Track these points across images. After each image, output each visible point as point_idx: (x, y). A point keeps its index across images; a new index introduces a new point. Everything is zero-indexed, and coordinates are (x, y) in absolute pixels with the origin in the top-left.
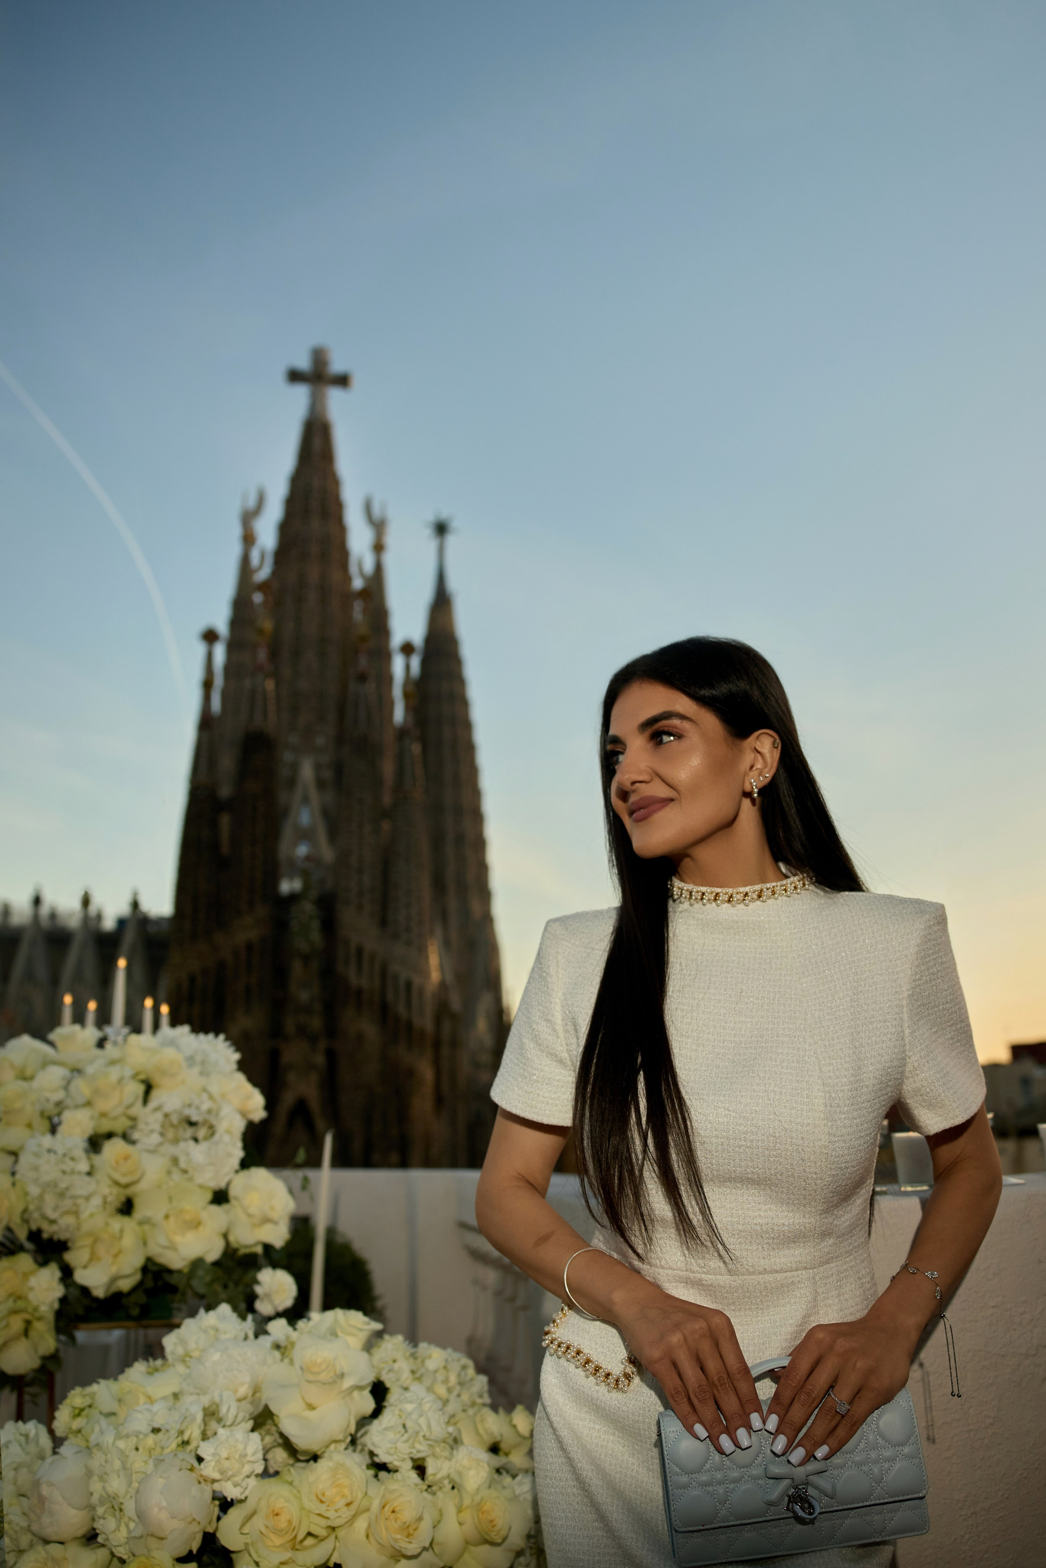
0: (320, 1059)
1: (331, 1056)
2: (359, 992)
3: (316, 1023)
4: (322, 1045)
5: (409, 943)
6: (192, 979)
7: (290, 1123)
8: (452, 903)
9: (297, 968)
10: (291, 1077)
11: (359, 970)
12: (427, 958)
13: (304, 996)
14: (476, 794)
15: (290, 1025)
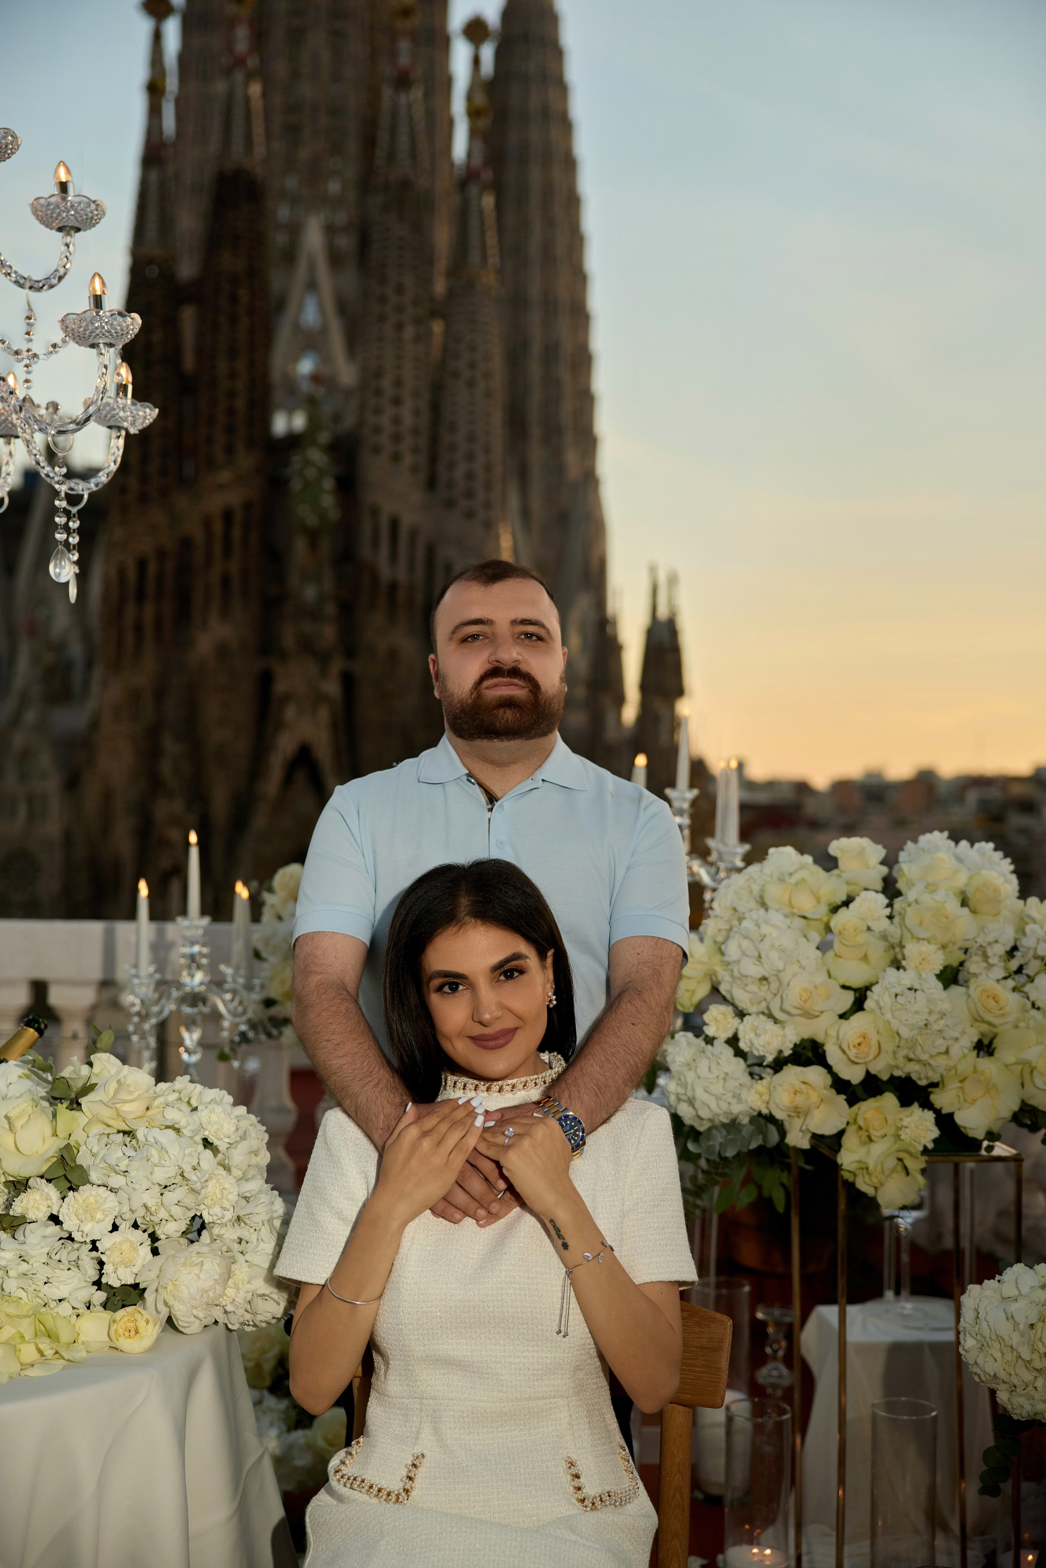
0: (332, 687)
1: (348, 681)
2: (393, 587)
3: (328, 633)
4: (337, 665)
5: (470, 515)
6: (142, 565)
7: (288, 779)
8: (537, 454)
9: (300, 547)
10: (290, 712)
11: (393, 556)
12: (497, 538)
13: (310, 593)
14: (580, 278)
15: (288, 638)
